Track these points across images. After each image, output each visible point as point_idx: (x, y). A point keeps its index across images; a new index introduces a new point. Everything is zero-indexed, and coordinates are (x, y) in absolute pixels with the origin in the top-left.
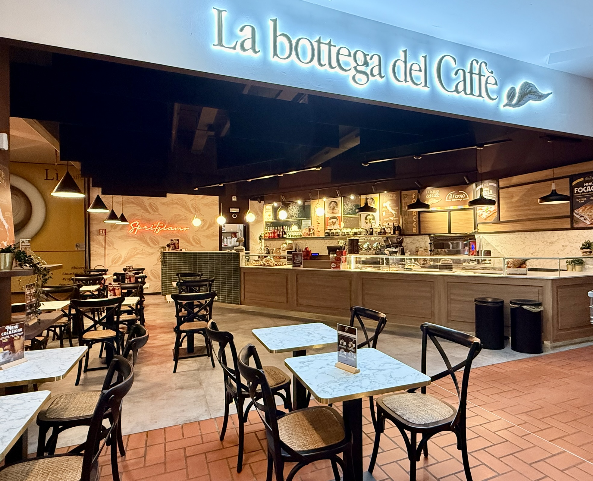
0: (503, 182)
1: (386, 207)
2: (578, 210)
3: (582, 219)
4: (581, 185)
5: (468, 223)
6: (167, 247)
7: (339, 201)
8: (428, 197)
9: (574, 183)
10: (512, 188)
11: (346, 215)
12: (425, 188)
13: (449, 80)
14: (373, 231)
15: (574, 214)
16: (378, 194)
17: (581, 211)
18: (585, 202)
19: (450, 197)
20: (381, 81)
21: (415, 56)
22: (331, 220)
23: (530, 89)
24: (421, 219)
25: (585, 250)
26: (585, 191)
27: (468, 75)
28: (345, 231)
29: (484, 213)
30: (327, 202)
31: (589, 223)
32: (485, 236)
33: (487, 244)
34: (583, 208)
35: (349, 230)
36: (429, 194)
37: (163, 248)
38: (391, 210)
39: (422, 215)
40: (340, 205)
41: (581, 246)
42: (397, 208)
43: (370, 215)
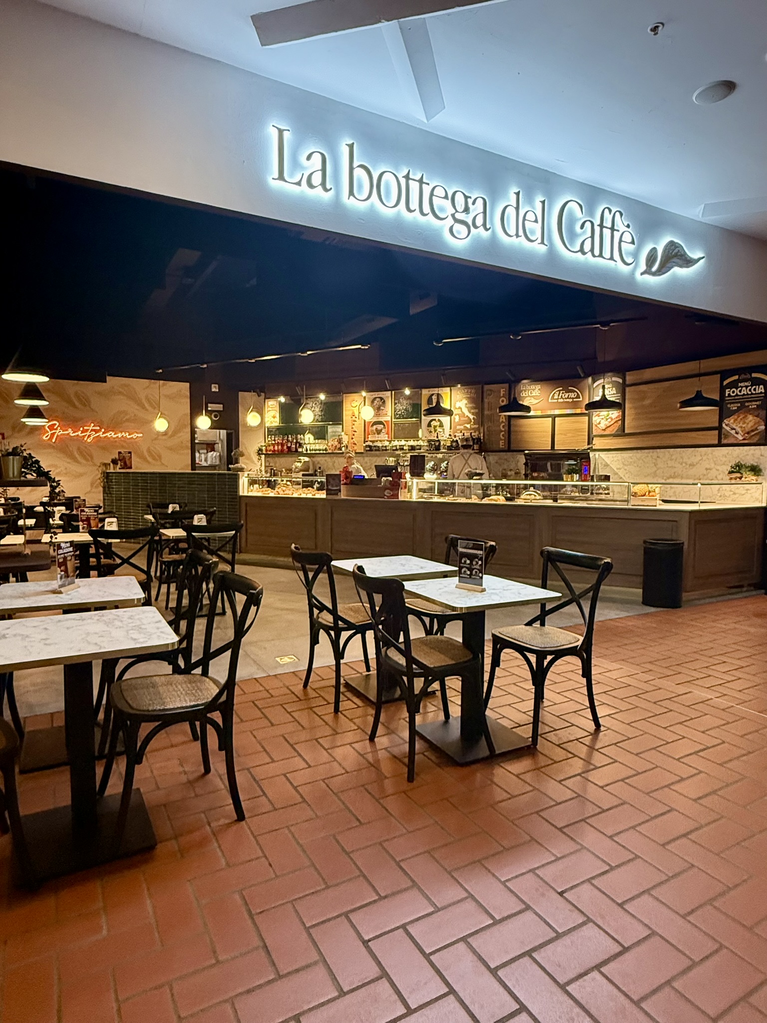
0: (630, 377)
1: (460, 408)
2: (728, 419)
3: (733, 432)
4: (734, 385)
5: (579, 435)
6: (111, 464)
7: (388, 397)
8: (523, 394)
9: (725, 383)
10: (644, 386)
11: (398, 418)
12: (519, 381)
13: (573, 235)
14: (440, 443)
15: (724, 425)
16: (449, 388)
17: (732, 421)
18: (739, 409)
19: (556, 397)
20: (485, 234)
21: (530, 200)
22: (375, 427)
23: (676, 251)
24: (512, 429)
25: (734, 475)
26: (739, 394)
27: (597, 229)
28: (396, 443)
29: (602, 421)
30: (369, 398)
31: (741, 438)
32: (602, 454)
33: (605, 466)
34: (736, 417)
35: (403, 442)
36: (525, 391)
37: (106, 465)
38: (467, 413)
39: (513, 422)
40: (389, 403)
41: (729, 469)
42: (477, 411)
43: (435, 420)
